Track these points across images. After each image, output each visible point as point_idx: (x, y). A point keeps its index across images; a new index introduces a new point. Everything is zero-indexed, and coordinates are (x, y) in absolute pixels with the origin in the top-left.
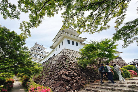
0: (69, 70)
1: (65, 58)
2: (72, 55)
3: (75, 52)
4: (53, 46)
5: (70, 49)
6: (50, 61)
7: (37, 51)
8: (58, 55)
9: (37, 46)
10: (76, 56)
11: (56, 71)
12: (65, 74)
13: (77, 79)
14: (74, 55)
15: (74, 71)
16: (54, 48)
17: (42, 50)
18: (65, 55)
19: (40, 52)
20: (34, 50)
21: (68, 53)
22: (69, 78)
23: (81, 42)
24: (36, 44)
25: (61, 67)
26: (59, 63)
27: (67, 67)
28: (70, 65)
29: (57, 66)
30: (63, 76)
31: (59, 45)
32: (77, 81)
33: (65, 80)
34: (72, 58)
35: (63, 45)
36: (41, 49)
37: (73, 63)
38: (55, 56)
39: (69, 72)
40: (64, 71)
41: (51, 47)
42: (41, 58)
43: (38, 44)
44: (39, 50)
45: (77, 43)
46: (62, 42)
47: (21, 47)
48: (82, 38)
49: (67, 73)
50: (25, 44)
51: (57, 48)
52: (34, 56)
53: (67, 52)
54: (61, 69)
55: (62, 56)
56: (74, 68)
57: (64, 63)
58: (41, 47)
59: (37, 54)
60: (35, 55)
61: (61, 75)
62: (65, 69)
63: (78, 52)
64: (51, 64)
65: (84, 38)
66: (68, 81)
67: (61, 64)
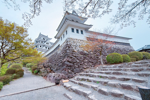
0: (72, 58)
1: (68, 47)
2: (76, 44)
3: (80, 41)
4: (58, 36)
5: (75, 38)
6: (56, 51)
7: (42, 42)
8: (62, 44)
9: (41, 37)
10: (80, 45)
11: (61, 60)
12: (68, 61)
13: (79, 65)
14: (78, 44)
15: (77, 58)
16: (59, 38)
17: (48, 41)
18: (68, 44)
19: (45, 43)
20: (39, 42)
21: (72, 42)
22: (71, 64)
23: (87, 30)
24: (40, 35)
25: (65, 56)
26: (63, 52)
27: (70, 55)
28: (73, 53)
29: (62, 55)
30: (66, 63)
31: (64, 35)
32: (79, 67)
33: (67, 66)
34: (76, 47)
35: (67, 34)
36: (46, 40)
37: (76, 51)
38: (60, 46)
39: (72, 59)
40: (67, 59)
41: (55, 37)
42: (47, 49)
43: (42, 35)
44: (44, 41)
45: (82, 31)
46: (67, 31)
47: (25, 38)
48: (87, 25)
49: (70, 60)
50: (28, 35)
51: (61, 38)
52: (39, 47)
53: (70, 41)
54: (64, 57)
55: (66, 45)
56: (77, 56)
57: (68, 51)
58: (46, 38)
59: (43, 45)
60: (41, 46)
61: (65, 61)
62: (68, 56)
63: (82, 40)
64: (57, 54)
65: (89, 25)
66: (71, 66)
67: (65, 53)
